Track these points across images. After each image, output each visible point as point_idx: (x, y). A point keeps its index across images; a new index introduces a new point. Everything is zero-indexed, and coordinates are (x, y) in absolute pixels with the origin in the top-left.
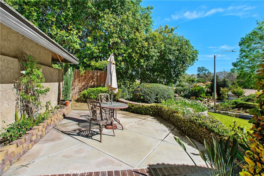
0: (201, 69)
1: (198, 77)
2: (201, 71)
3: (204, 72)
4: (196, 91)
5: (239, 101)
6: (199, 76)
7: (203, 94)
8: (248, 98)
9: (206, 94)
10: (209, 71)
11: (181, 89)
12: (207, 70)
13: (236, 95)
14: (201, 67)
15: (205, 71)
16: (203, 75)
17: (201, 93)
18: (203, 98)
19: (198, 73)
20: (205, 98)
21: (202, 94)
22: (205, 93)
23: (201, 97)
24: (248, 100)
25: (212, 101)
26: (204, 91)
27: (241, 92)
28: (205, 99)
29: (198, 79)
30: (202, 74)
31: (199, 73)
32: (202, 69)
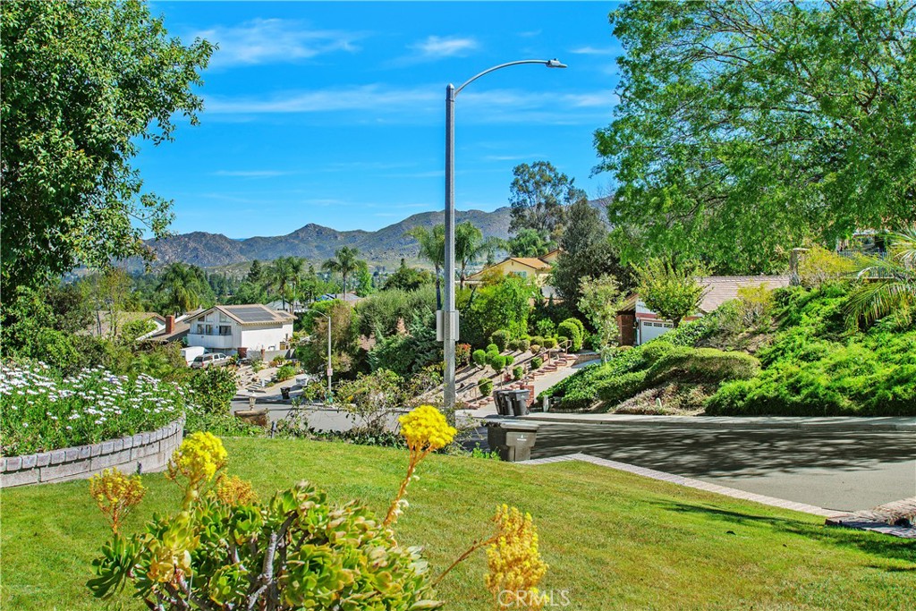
0: (532, 176)
1: (514, 226)
2: (531, 188)
3: (548, 190)
4: (474, 307)
5: (667, 344)
6: (523, 217)
7: (516, 325)
8: (706, 323)
9: (529, 321)
10: (577, 186)
11: (394, 301)
12: (564, 178)
13: (664, 314)
14: (534, 166)
15: (554, 185)
16: (543, 210)
17: (505, 317)
18: (513, 347)
19: (515, 200)
20: (523, 349)
21: (507, 325)
22: (525, 317)
23: (500, 342)
24: (704, 339)
25: (552, 361)
26: (518, 306)
27: (686, 296)
28: (520, 351)
29: (514, 235)
30: (539, 205)
31: (523, 196)
32: (538, 177)
